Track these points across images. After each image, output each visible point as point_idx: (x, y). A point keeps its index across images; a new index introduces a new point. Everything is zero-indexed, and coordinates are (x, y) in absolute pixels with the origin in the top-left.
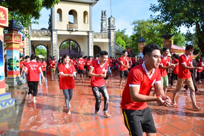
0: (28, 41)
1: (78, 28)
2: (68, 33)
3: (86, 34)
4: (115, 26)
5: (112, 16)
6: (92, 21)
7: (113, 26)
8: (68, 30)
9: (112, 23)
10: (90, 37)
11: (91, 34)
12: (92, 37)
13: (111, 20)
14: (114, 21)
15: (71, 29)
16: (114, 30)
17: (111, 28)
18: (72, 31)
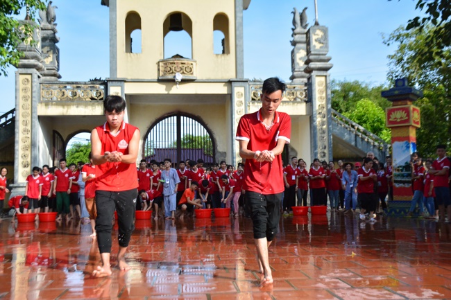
0: (29, 118)
1: (194, 70)
2: (161, 89)
3: (222, 89)
4: (328, 55)
5: (317, 24)
6: (242, 46)
7: (322, 57)
8: (160, 81)
9: (316, 46)
10: (236, 99)
11: (238, 90)
12: (243, 99)
13: (314, 38)
14: (324, 41)
15: (170, 77)
16: (326, 69)
17: (312, 65)
18: (173, 81)
